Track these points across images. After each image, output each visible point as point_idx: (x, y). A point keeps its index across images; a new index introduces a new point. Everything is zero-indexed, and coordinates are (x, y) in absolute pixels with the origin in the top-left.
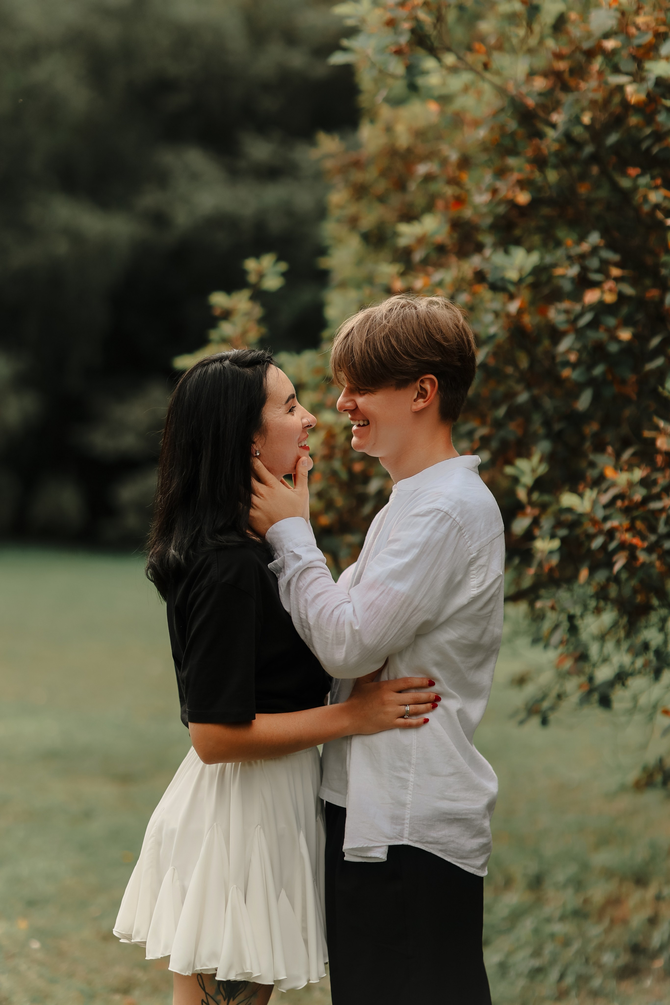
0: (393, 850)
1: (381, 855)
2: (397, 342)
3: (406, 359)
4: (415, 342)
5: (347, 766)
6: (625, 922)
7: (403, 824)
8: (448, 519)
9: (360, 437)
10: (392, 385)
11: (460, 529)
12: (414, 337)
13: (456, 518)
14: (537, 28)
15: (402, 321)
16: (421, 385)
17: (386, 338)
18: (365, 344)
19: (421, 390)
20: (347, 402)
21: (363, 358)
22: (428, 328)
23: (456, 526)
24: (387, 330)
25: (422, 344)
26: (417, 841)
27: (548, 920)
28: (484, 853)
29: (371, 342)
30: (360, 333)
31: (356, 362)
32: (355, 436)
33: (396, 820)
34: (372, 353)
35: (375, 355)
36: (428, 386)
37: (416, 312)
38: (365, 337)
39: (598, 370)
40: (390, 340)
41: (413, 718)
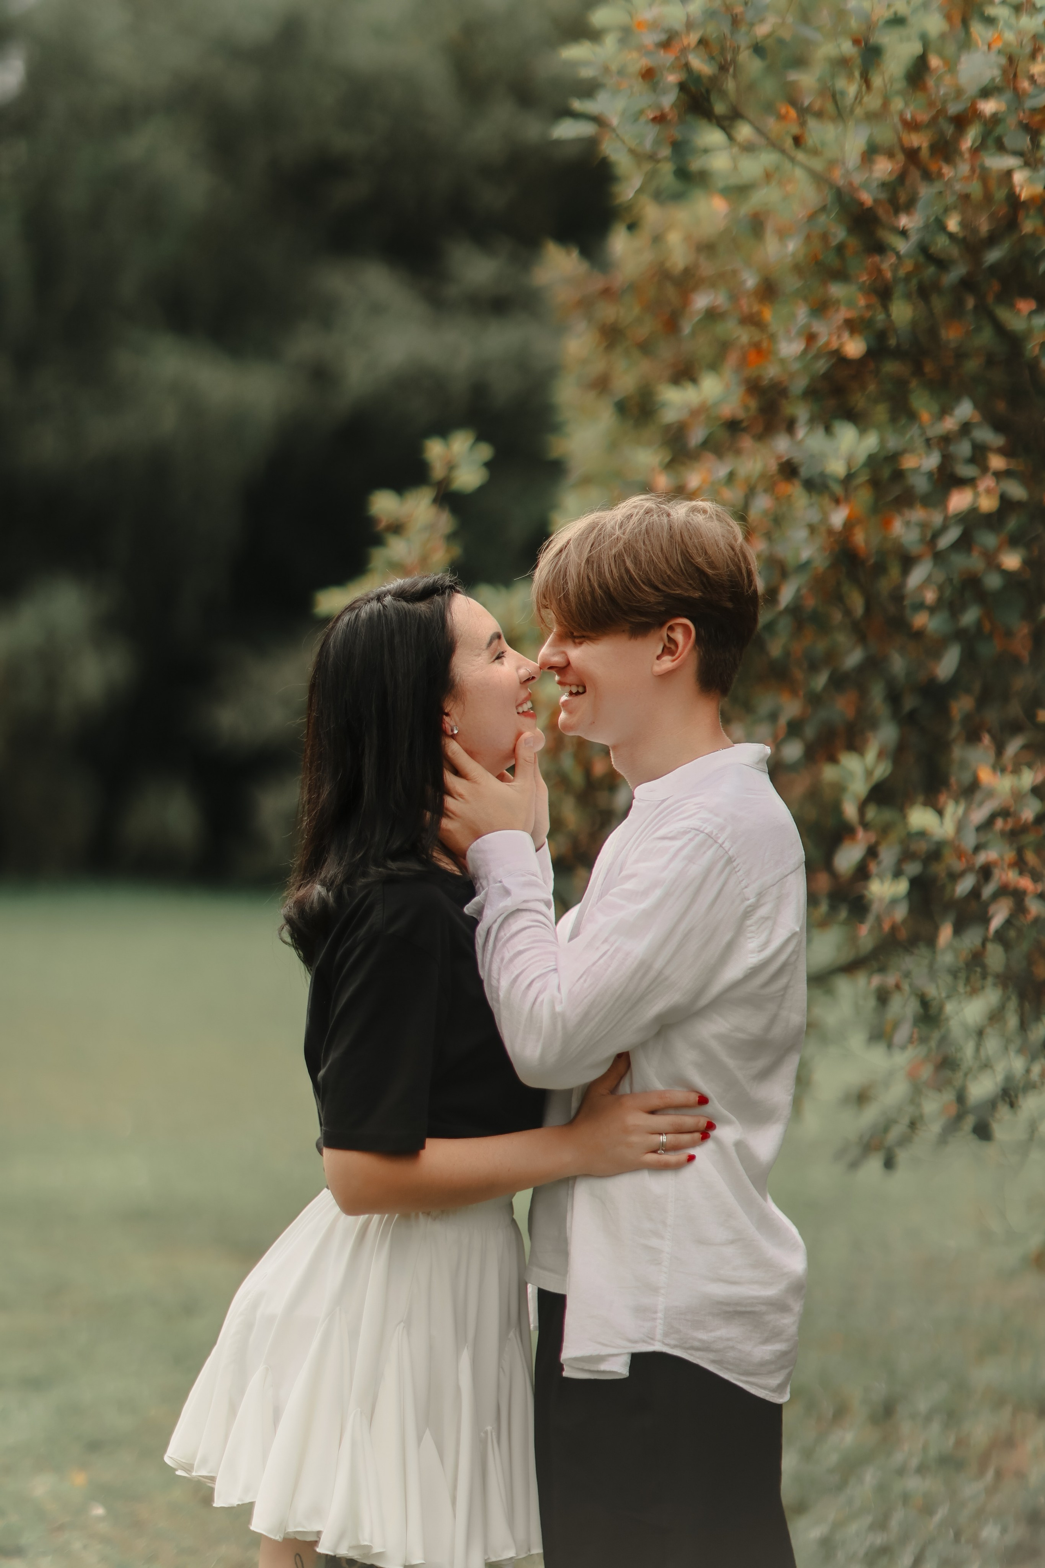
0: (638, 1360)
1: (619, 1368)
2: (636, 564)
3: (647, 591)
4: (663, 566)
5: (567, 1229)
6: (1021, 1475)
7: (654, 1319)
8: (711, 846)
9: (570, 712)
10: (623, 631)
11: (730, 861)
12: (661, 559)
13: (723, 843)
14: (877, 81)
15: (645, 534)
16: (669, 634)
17: (619, 558)
18: (586, 566)
19: (668, 642)
20: (554, 655)
21: (580, 586)
22: (686, 547)
23: (723, 856)
24: (620, 545)
25: (674, 570)
26: (675, 1347)
27: (901, 1472)
28: (783, 1367)
29: (596, 562)
30: (580, 547)
31: (570, 592)
32: (564, 710)
33: (642, 1312)
34: (595, 580)
35: (600, 583)
36: (679, 636)
37: (669, 521)
38: (585, 555)
39: (970, 616)
40: (624, 561)
41: (670, 1153)
